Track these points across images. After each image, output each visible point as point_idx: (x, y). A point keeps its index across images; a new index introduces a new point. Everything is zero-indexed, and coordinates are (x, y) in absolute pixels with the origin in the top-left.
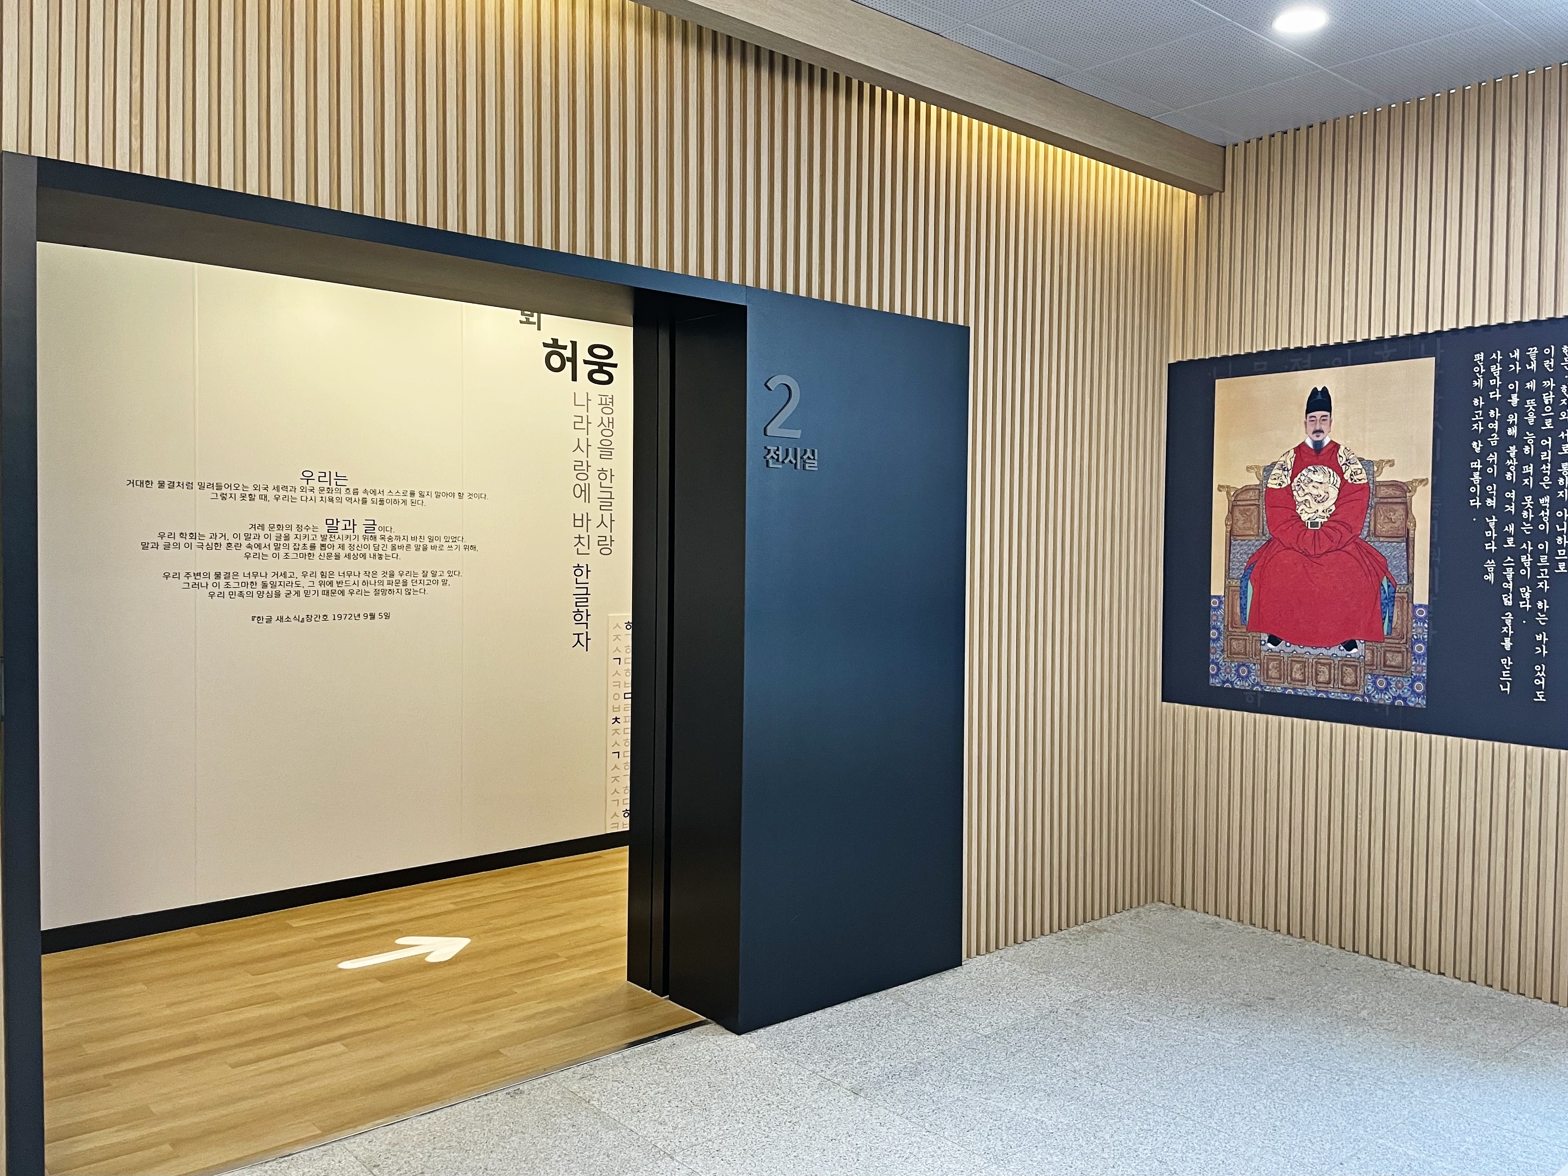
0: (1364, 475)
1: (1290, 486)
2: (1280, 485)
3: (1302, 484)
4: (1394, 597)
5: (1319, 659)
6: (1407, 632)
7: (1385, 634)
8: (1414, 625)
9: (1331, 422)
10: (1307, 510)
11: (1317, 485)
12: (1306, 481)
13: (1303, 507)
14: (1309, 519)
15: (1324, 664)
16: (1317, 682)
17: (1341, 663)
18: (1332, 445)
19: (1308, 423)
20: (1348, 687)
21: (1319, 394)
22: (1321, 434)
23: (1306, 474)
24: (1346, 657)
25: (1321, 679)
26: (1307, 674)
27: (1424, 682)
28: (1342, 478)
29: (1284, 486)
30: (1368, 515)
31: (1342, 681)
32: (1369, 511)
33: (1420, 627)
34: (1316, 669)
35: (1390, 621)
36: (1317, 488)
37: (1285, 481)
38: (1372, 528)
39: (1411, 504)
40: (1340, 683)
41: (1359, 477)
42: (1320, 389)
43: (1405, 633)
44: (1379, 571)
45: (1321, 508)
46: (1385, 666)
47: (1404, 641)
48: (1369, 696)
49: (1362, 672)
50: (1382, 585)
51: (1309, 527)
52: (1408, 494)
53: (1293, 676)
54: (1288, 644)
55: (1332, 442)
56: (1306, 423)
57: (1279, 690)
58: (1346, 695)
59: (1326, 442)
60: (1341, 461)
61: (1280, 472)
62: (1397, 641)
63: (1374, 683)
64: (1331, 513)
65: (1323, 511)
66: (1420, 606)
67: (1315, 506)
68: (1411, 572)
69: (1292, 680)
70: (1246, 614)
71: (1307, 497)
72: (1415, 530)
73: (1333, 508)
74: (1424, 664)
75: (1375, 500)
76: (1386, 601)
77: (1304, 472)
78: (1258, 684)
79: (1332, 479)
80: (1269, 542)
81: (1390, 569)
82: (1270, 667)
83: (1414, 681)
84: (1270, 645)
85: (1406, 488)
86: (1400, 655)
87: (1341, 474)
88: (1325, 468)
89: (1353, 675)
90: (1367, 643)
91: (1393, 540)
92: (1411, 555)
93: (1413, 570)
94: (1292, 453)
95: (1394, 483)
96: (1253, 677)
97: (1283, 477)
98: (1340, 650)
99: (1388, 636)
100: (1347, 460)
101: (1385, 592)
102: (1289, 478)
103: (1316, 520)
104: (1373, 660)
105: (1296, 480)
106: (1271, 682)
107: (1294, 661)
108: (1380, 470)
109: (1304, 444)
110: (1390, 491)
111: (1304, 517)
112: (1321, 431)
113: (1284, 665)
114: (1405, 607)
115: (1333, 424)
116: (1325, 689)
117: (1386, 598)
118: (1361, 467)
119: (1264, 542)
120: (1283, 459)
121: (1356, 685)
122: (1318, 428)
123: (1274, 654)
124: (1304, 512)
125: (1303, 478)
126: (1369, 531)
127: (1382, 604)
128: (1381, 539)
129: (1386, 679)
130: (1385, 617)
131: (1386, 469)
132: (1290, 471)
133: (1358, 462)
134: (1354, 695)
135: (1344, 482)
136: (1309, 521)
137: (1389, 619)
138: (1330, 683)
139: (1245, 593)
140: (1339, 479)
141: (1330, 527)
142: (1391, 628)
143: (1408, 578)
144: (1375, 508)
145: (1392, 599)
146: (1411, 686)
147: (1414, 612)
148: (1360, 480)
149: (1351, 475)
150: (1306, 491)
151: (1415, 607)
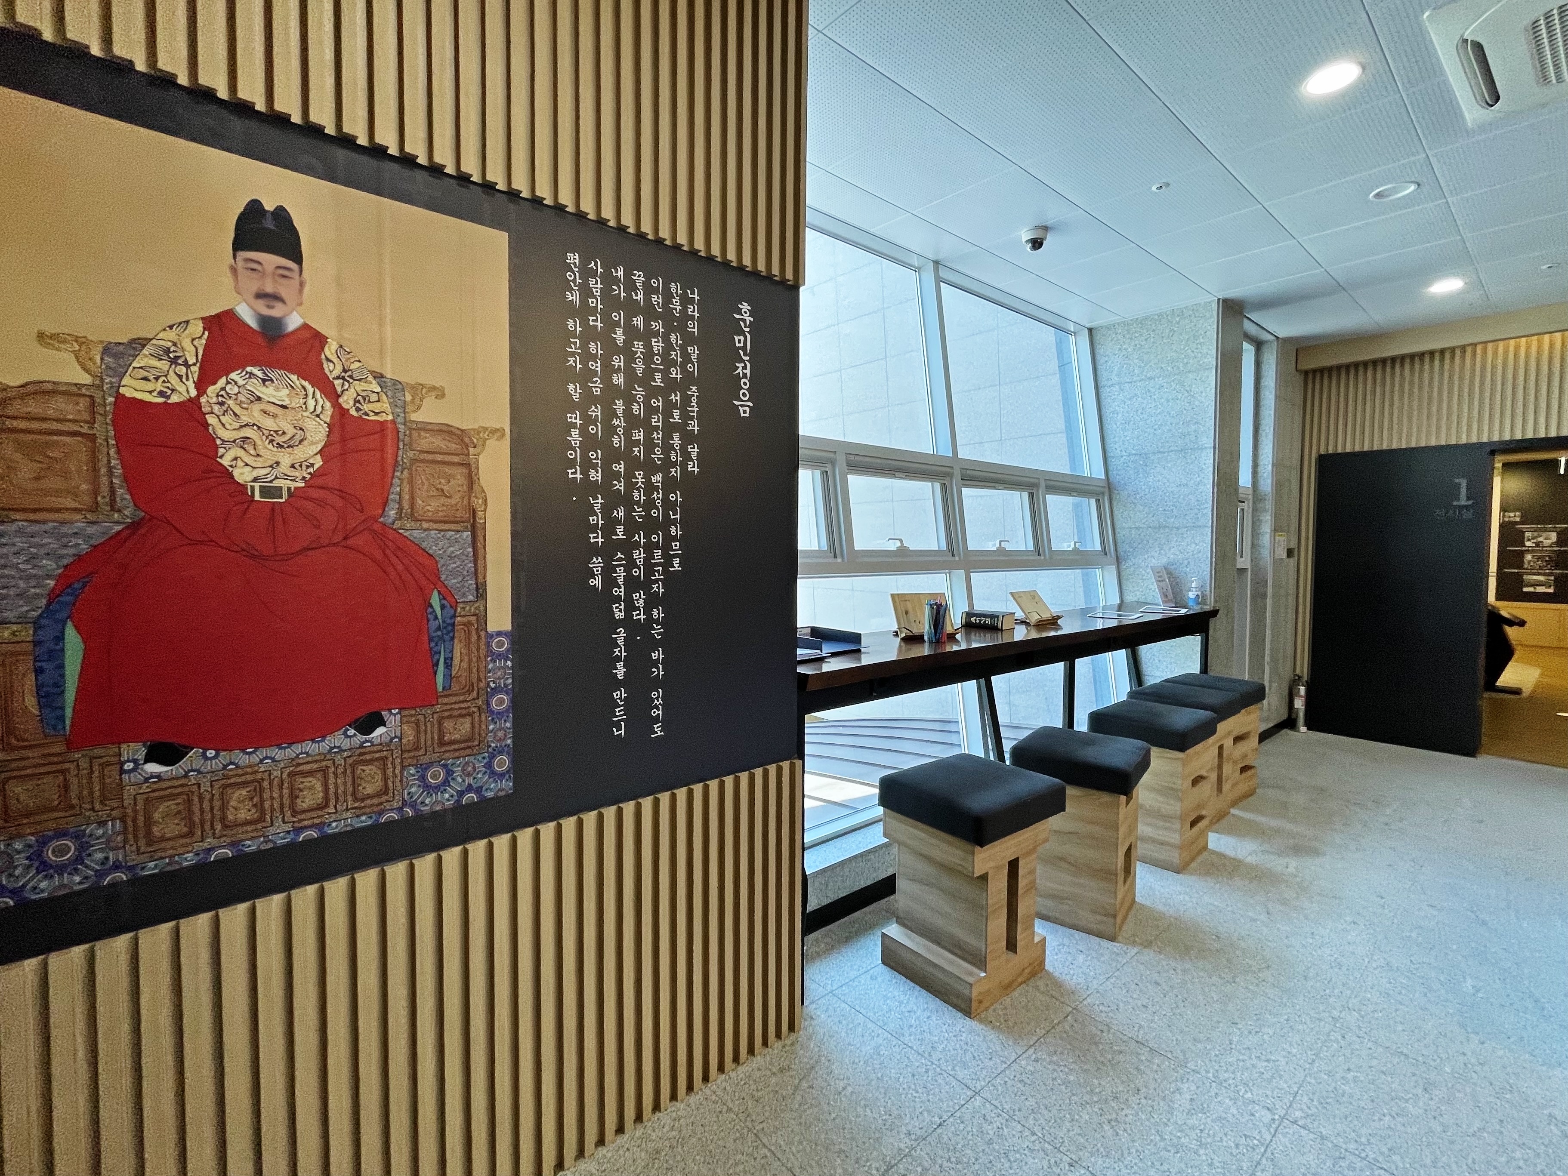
0: (385, 405)
1: (194, 403)
2: (161, 394)
3: (230, 402)
4: (453, 625)
5: (299, 765)
6: (479, 680)
7: (440, 688)
8: (490, 666)
9: (302, 284)
10: (248, 459)
11: (271, 409)
12: (241, 398)
13: (237, 452)
14: (255, 480)
15: (310, 773)
16: (295, 813)
17: (350, 761)
18: (307, 334)
19: (240, 270)
20: (368, 802)
21: (269, 216)
22: (279, 305)
23: (241, 382)
24: (361, 747)
25: (307, 801)
26: (267, 805)
27: (508, 753)
28: (336, 405)
29: (174, 399)
30: (396, 481)
31: (354, 794)
32: (398, 474)
33: (499, 668)
34: (292, 789)
35: (448, 665)
36: (275, 416)
37: (181, 388)
38: (406, 505)
39: (477, 468)
40: (350, 798)
41: (377, 407)
42: (269, 206)
43: (475, 681)
44: (423, 582)
45: (285, 459)
46: (442, 743)
47: (475, 694)
48: (413, 805)
49: (398, 768)
50: (432, 607)
51: (257, 497)
52: (471, 451)
53: (231, 817)
54: (211, 753)
55: (306, 327)
56: (234, 270)
57: (189, 859)
58: (363, 818)
59: (293, 322)
60: (332, 370)
61: (164, 365)
62: (462, 698)
63: (423, 778)
64: (311, 470)
65: (293, 466)
66: (499, 634)
67: (269, 453)
68: (481, 580)
69: (225, 827)
70: (63, 708)
71: (248, 432)
72: (485, 510)
73: (318, 462)
74: (508, 725)
75: (411, 454)
76: (439, 633)
77: (234, 376)
78: (117, 867)
79: (311, 403)
80: (134, 526)
81: (443, 577)
82: (156, 816)
83: (492, 757)
84: (153, 768)
85: (466, 440)
86: (468, 720)
87: (333, 396)
88: (294, 377)
89: (380, 776)
90: (406, 713)
91: (447, 527)
92: (481, 552)
93: (484, 578)
94: (197, 328)
95: (445, 428)
96: (99, 856)
97: (173, 380)
98: (347, 736)
99: (445, 693)
100: (345, 371)
101: (436, 618)
102: (191, 384)
103: (276, 483)
104: (418, 740)
105: (212, 390)
106: (164, 850)
107: (230, 785)
108: (417, 401)
109: (230, 314)
110: (439, 442)
111: (242, 475)
112: (276, 298)
113: (201, 798)
114: (474, 637)
115: (307, 289)
116: (316, 821)
117: (439, 628)
118: (378, 389)
119: (118, 528)
120: (172, 335)
121: (386, 792)
122: (269, 289)
123: (168, 784)
124: (240, 463)
125: (232, 389)
126: (400, 509)
127: (431, 639)
128: (425, 525)
129: (445, 766)
130: (438, 661)
131: (429, 401)
132: (195, 369)
133: (370, 378)
134: (381, 813)
135: (341, 413)
136: (257, 485)
137: (445, 663)
138: (327, 805)
139: (56, 655)
140: (328, 405)
141: (312, 500)
142: (448, 677)
143: (477, 589)
144: (410, 469)
145: (450, 628)
146: (489, 765)
147: (488, 645)
148: (376, 414)
149: (356, 401)
150: (245, 419)
151: (490, 636)
